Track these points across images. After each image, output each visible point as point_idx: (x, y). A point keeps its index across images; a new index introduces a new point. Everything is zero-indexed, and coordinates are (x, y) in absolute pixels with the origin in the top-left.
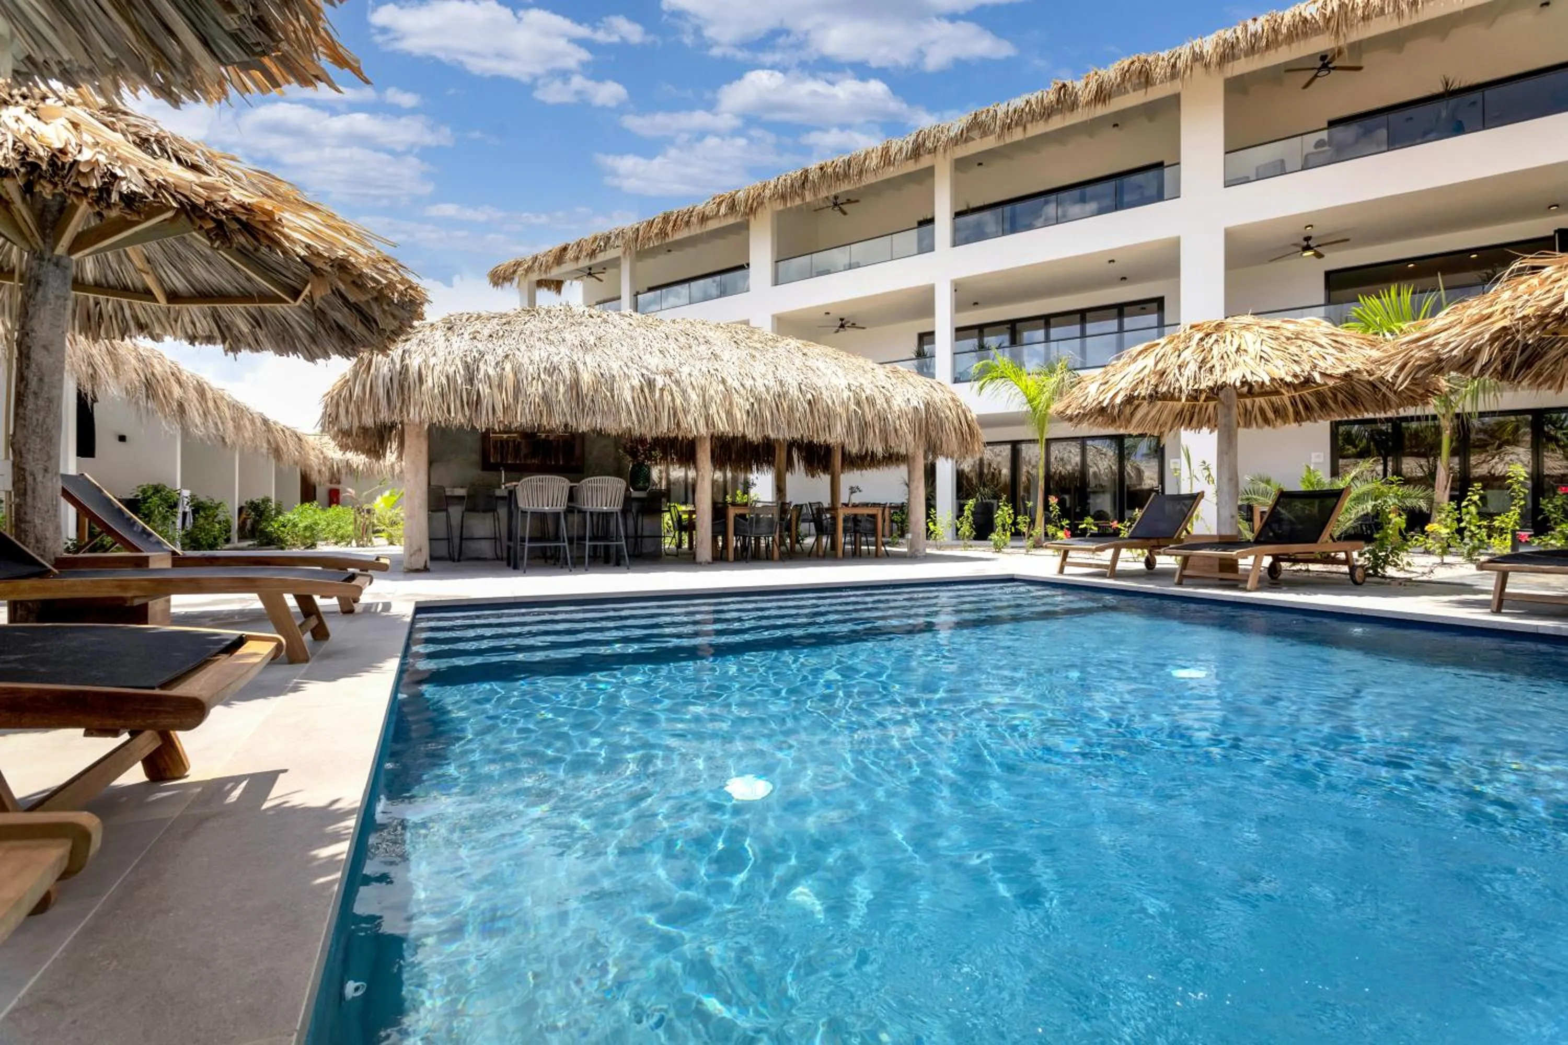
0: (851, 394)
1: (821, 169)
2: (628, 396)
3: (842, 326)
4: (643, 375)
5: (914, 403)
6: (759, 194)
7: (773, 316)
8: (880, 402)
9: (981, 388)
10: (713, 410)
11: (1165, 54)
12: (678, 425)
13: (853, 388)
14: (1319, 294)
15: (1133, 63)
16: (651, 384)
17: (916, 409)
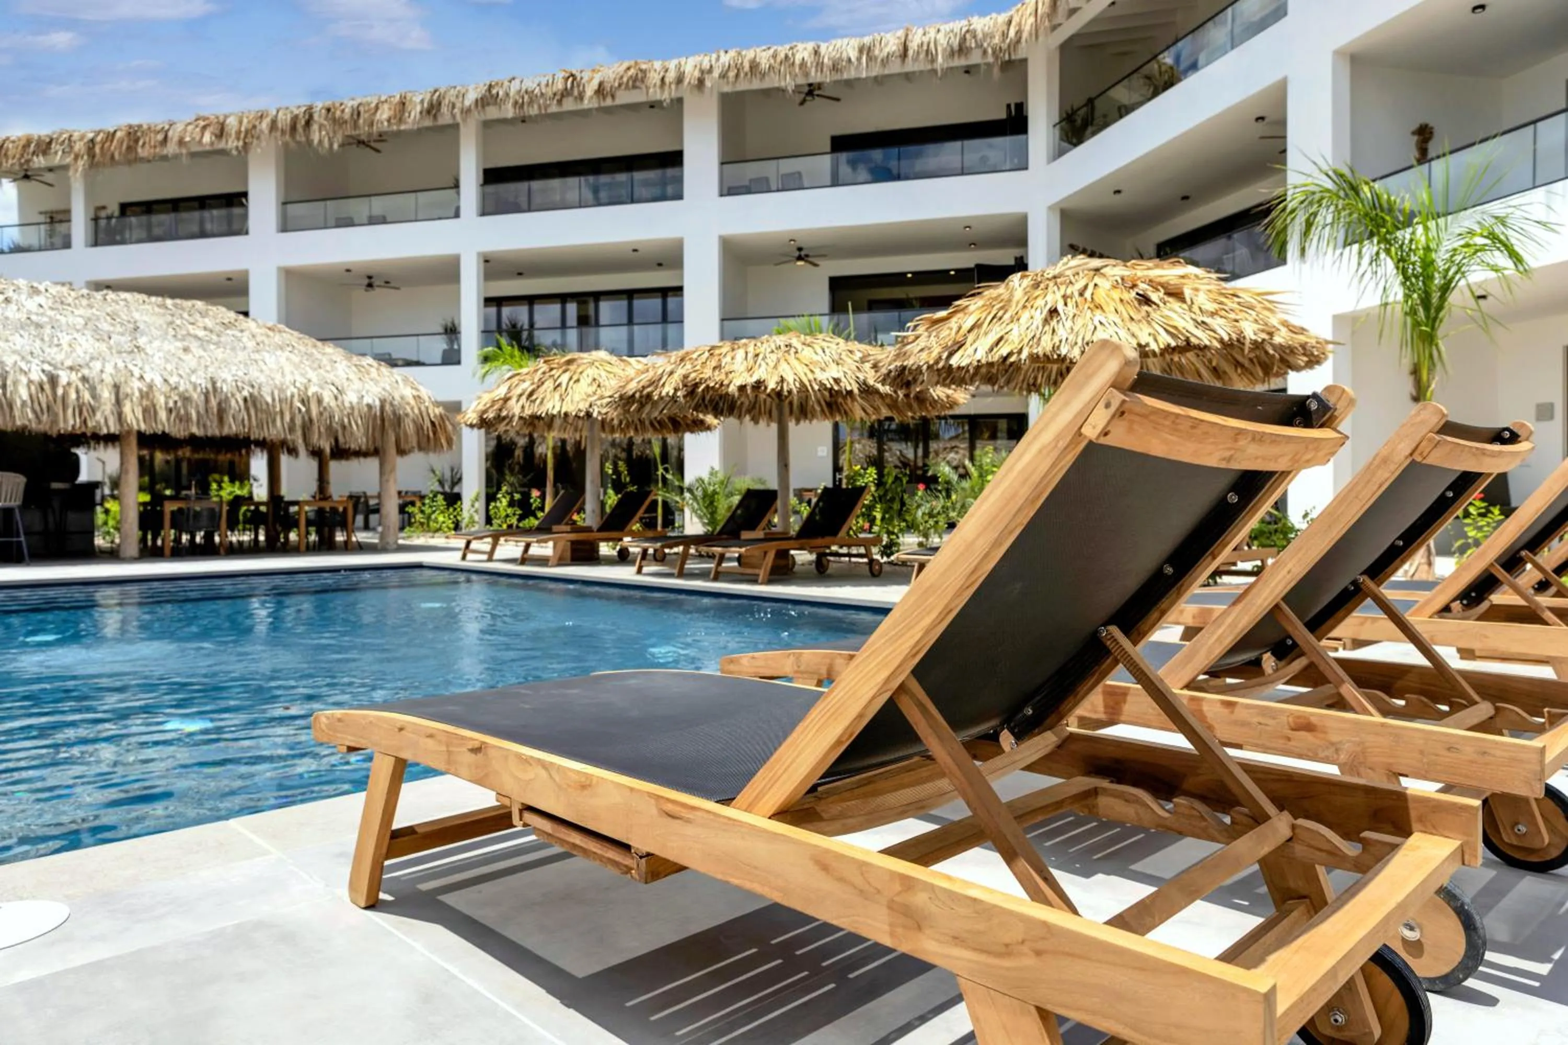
0: (295, 391)
1: (328, 110)
2: (24, 393)
3: (370, 285)
4: (43, 371)
5: (368, 400)
6: (254, 127)
7: (280, 269)
8: (328, 398)
9: (484, 376)
10: (127, 409)
11: (658, 65)
12: (85, 422)
13: (298, 384)
14: (823, 301)
15: (629, 68)
16: (53, 380)
17: (369, 407)
